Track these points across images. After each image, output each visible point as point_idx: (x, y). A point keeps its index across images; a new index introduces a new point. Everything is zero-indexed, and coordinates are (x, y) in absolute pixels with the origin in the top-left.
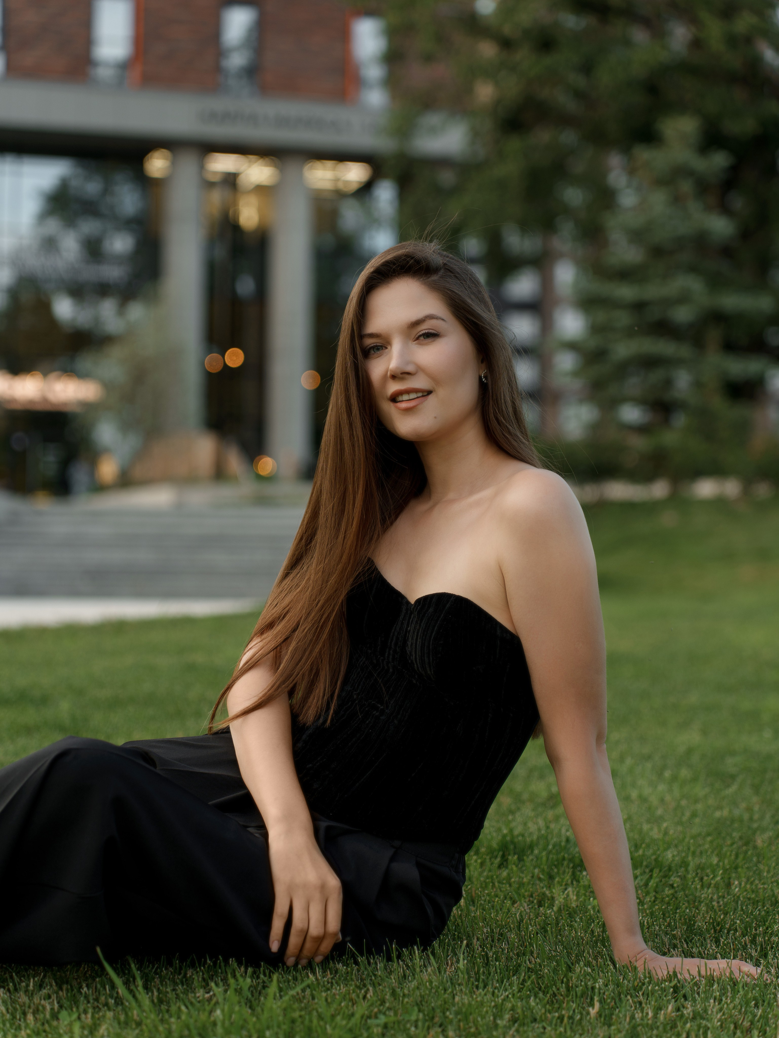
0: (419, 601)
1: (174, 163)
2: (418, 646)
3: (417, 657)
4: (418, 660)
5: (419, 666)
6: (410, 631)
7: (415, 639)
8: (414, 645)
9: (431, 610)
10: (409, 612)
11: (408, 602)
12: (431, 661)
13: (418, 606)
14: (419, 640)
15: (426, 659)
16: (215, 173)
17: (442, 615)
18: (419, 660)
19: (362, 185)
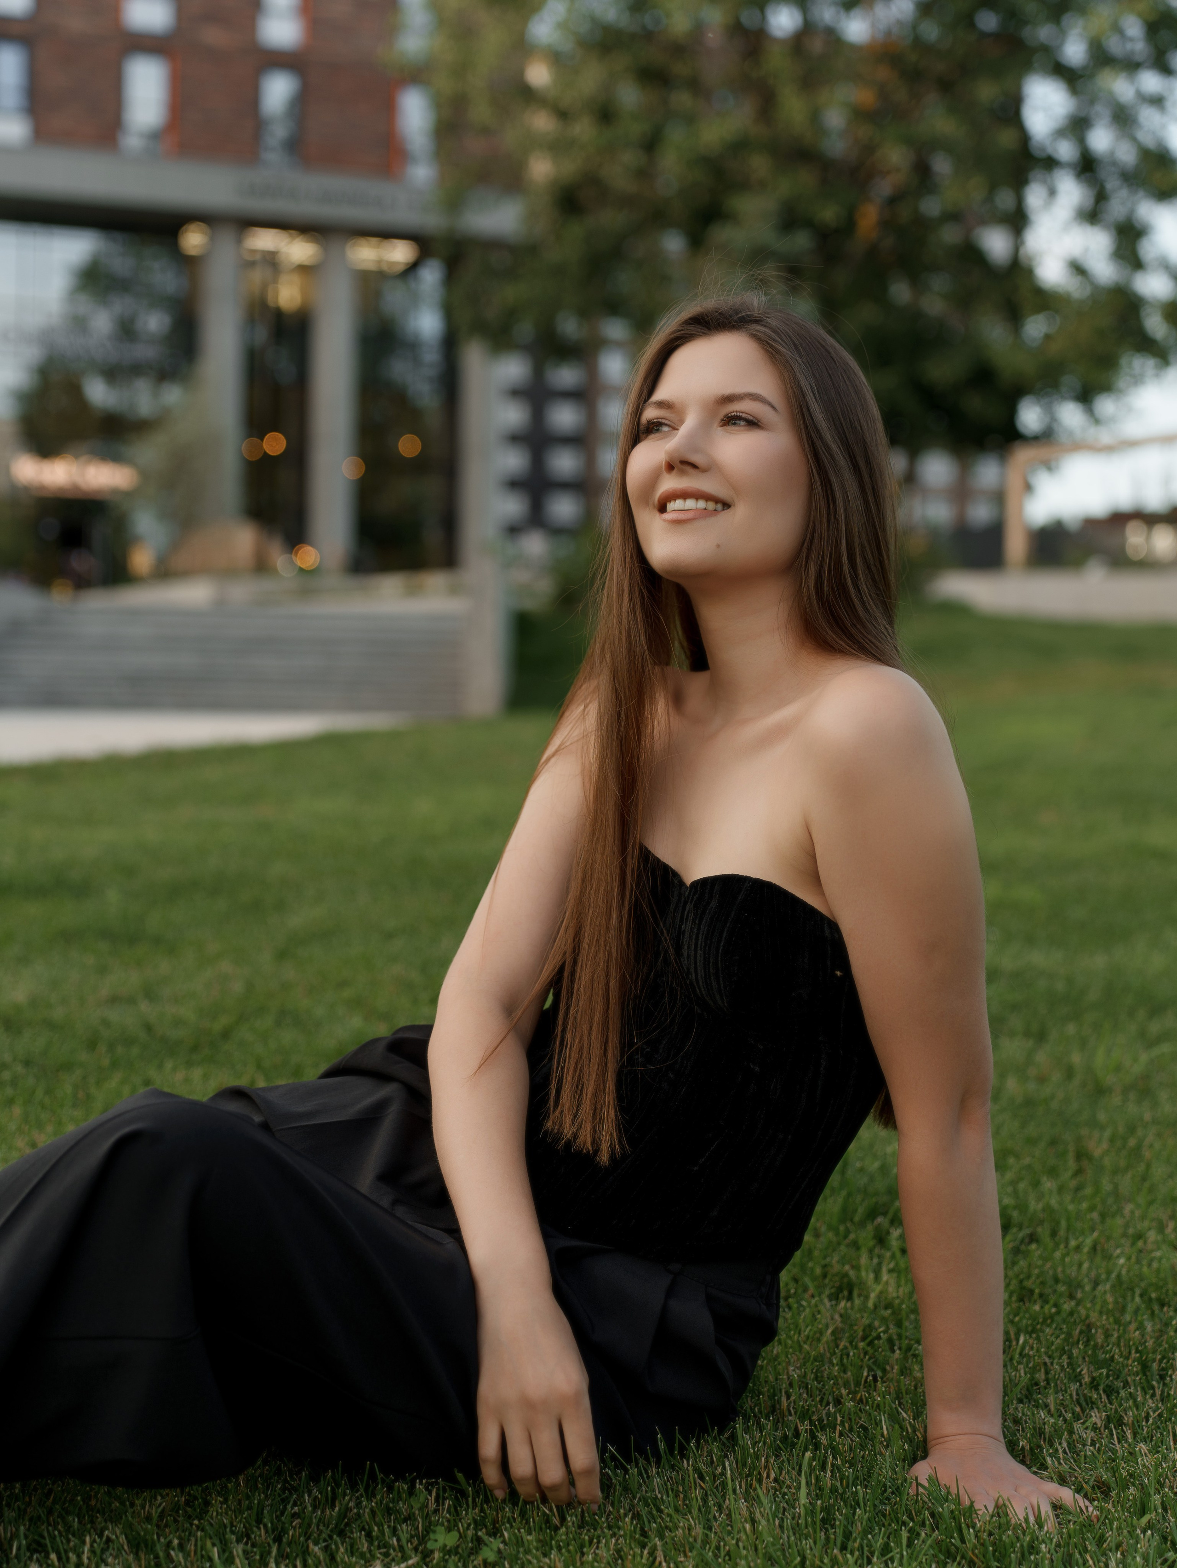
0: (695, 884)
1: (212, 239)
2: (698, 961)
3: (699, 977)
4: (701, 983)
5: (703, 992)
6: (684, 931)
7: (693, 949)
8: (692, 958)
9: (714, 903)
10: (683, 899)
11: (681, 883)
12: (722, 986)
13: (694, 895)
14: (699, 952)
15: (714, 983)
16: (254, 251)
17: (733, 913)
18: (703, 982)
19: (409, 266)
